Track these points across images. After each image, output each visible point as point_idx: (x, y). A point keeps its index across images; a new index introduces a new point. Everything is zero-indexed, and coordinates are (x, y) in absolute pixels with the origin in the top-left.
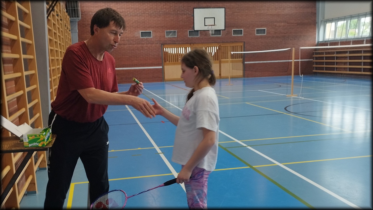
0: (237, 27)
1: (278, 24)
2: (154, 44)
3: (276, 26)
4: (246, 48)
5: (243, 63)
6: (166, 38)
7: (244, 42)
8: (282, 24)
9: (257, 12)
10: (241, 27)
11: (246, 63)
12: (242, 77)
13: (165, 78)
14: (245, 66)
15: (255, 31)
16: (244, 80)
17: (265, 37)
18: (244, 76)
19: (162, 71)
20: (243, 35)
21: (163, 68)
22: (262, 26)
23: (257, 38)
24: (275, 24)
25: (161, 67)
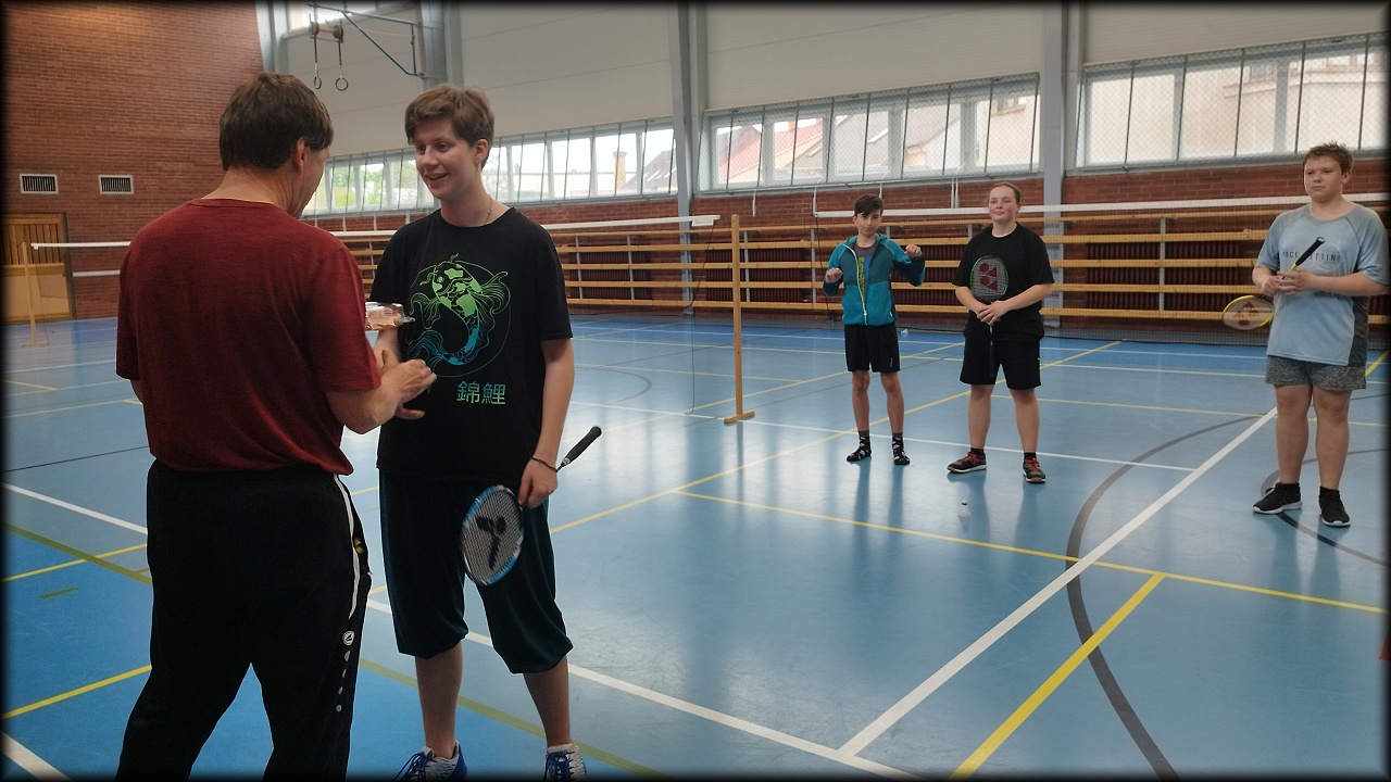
0: (35, 168)
1: (167, 166)
3: (160, 170)
4: (73, 230)
5: (68, 275)
7: (65, 214)
8: (181, 166)
9: (99, 128)
10: (49, 170)
11: (75, 274)
12: (67, 319)
14: (73, 285)
15: (97, 181)
16: (76, 327)
17: (130, 201)
18: (74, 314)
20: (57, 192)
22: (118, 169)
23: (107, 201)
24: (159, 164)
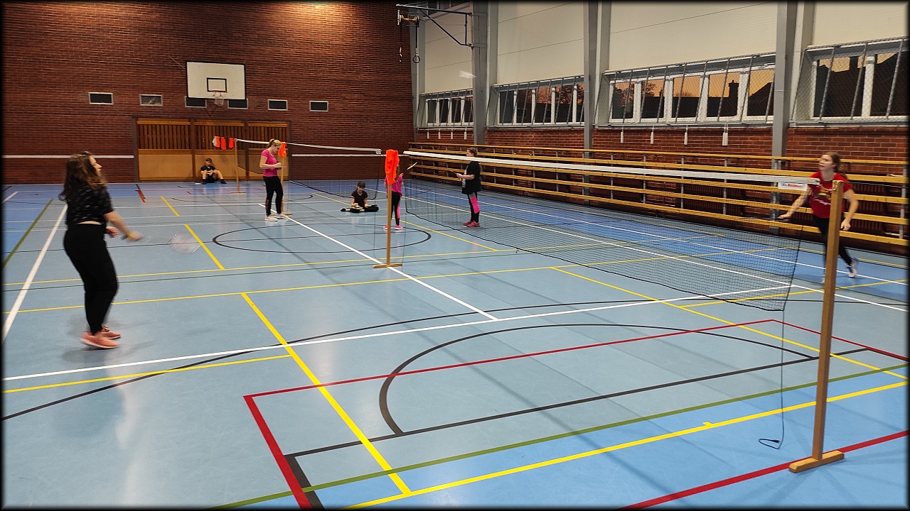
0: (276, 97)
1: (348, 96)
2: (116, 115)
3: (345, 98)
4: (293, 131)
5: (289, 155)
6: (143, 107)
7: (290, 122)
8: (356, 96)
9: (312, 74)
10: (283, 97)
11: (293, 155)
13: (140, 177)
14: (292, 161)
15: (308, 104)
17: (326, 115)
18: (291, 177)
19: (134, 164)
20: (287, 110)
21: (136, 157)
22: (320, 98)
23: (313, 116)
24: (344, 95)
25: (132, 157)
